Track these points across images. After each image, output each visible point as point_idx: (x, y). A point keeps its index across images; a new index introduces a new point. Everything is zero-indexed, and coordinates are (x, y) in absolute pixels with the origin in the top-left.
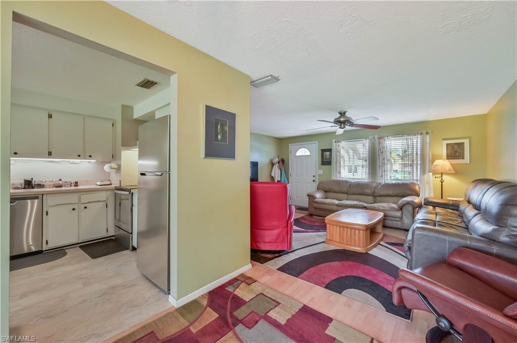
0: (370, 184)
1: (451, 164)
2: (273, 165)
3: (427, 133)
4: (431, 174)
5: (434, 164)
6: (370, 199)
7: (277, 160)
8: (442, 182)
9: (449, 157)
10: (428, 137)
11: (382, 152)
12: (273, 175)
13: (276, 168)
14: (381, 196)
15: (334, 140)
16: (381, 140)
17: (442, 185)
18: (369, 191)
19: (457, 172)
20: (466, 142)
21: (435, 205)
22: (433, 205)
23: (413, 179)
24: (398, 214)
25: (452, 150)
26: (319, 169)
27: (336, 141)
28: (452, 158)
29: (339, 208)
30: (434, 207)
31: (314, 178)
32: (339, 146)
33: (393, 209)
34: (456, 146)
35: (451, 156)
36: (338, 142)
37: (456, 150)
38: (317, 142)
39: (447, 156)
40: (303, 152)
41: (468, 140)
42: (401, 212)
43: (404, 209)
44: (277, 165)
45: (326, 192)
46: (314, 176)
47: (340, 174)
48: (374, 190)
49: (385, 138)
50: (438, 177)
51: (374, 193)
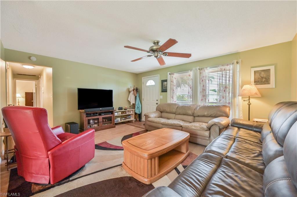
0: (192, 106)
1: (258, 89)
2: (130, 92)
3: (237, 63)
4: (240, 97)
5: (243, 89)
6: (191, 118)
7: (132, 89)
8: (249, 105)
9: (257, 82)
10: (238, 65)
11: (202, 81)
12: (129, 99)
13: (132, 94)
14: (198, 116)
15: (169, 73)
16: (202, 71)
17: (249, 107)
18: (190, 112)
19: (262, 96)
20: (272, 68)
21: (240, 126)
22: (238, 126)
23: (226, 103)
24: (207, 133)
25: (259, 76)
26: (160, 95)
27: (171, 73)
28: (258, 83)
29: (163, 126)
30: (239, 128)
31: (157, 102)
32: (172, 77)
33: (203, 129)
34: (263, 73)
35: (258, 82)
36: (172, 74)
37: (262, 76)
38: (159, 75)
39: (255, 82)
40: (151, 83)
41: (274, 66)
42: (208, 132)
43: (212, 130)
44: (132, 92)
45: (161, 112)
46: (157, 100)
47: (173, 98)
48: (194, 111)
49: (205, 69)
50: (246, 101)
51: (193, 114)
